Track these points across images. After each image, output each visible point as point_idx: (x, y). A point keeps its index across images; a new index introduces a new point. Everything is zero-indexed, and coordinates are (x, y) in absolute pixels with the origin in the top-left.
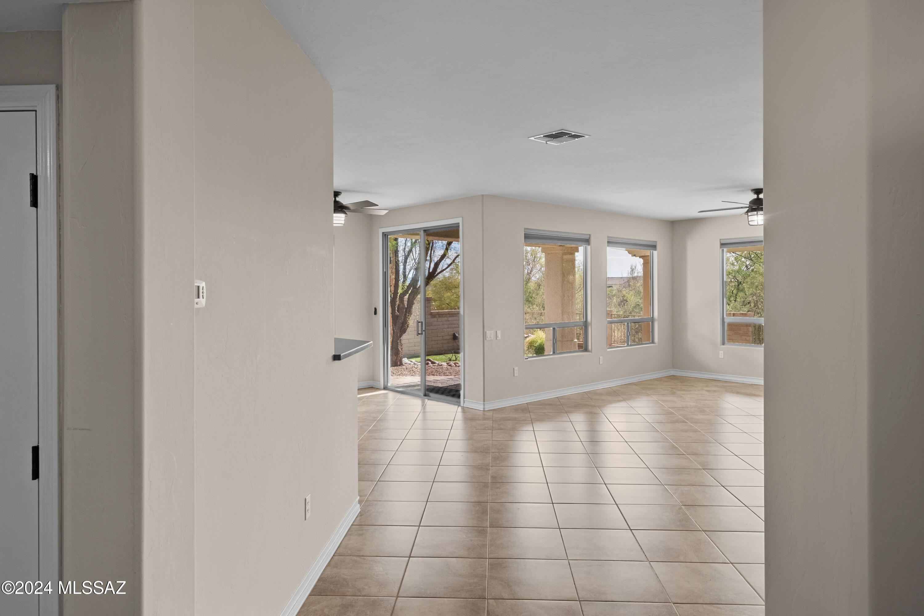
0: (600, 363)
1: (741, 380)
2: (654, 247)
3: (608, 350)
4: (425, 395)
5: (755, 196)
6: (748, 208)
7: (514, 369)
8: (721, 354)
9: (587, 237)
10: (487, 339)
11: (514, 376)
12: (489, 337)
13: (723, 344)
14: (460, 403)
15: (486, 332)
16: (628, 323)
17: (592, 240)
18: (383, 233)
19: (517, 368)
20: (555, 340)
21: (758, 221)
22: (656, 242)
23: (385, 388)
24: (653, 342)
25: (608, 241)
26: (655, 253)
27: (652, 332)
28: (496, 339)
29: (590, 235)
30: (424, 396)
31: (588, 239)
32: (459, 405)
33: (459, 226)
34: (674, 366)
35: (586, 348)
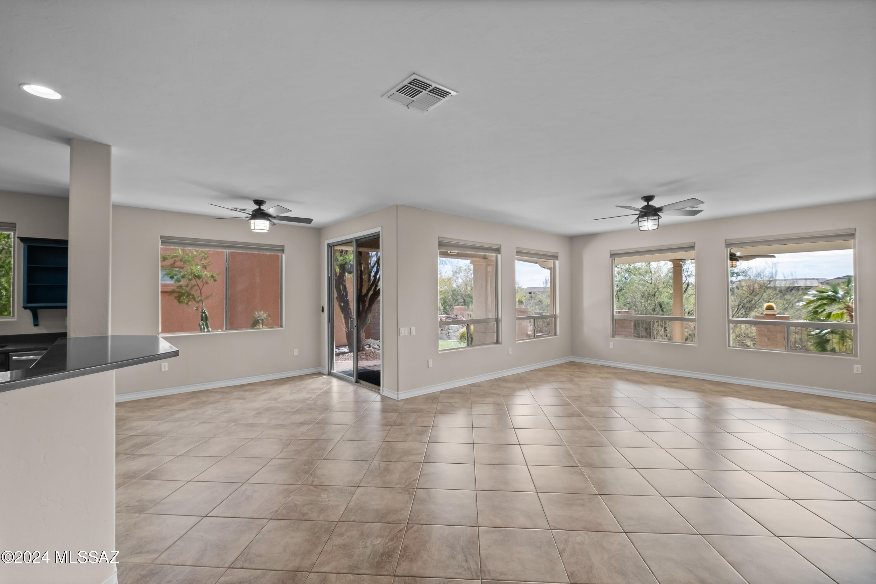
0: (510, 354)
1: (628, 367)
2: (556, 257)
3: (517, 342)
4: (357, 382)
5: (646, 204)
6: (638, 215)
7: (428, 361)
8: (612, 345)
9: (498, 247)
10: (401, 335)
11: (428, 367)
12: (403, 333)
13: (613, 336)
14: (380, 390)
15: (400, 329)
16: (534, 320)
17: (502, 250)
18: (328, 244)
19: (431, 360)
20: (468, 334)
21: (649, 226)
22: (557, 253)
23: (330, 374)
24: (555, 335)
25: (516, 251)
26: (557, 262)
27: (555, 327)
28: (411, 334)
29: (500, 245)
30: (355, 383)
31: (499, 249)
32: (379, 393)
33: (379, 234)
34: (573, 353)
35: (498, 342)
